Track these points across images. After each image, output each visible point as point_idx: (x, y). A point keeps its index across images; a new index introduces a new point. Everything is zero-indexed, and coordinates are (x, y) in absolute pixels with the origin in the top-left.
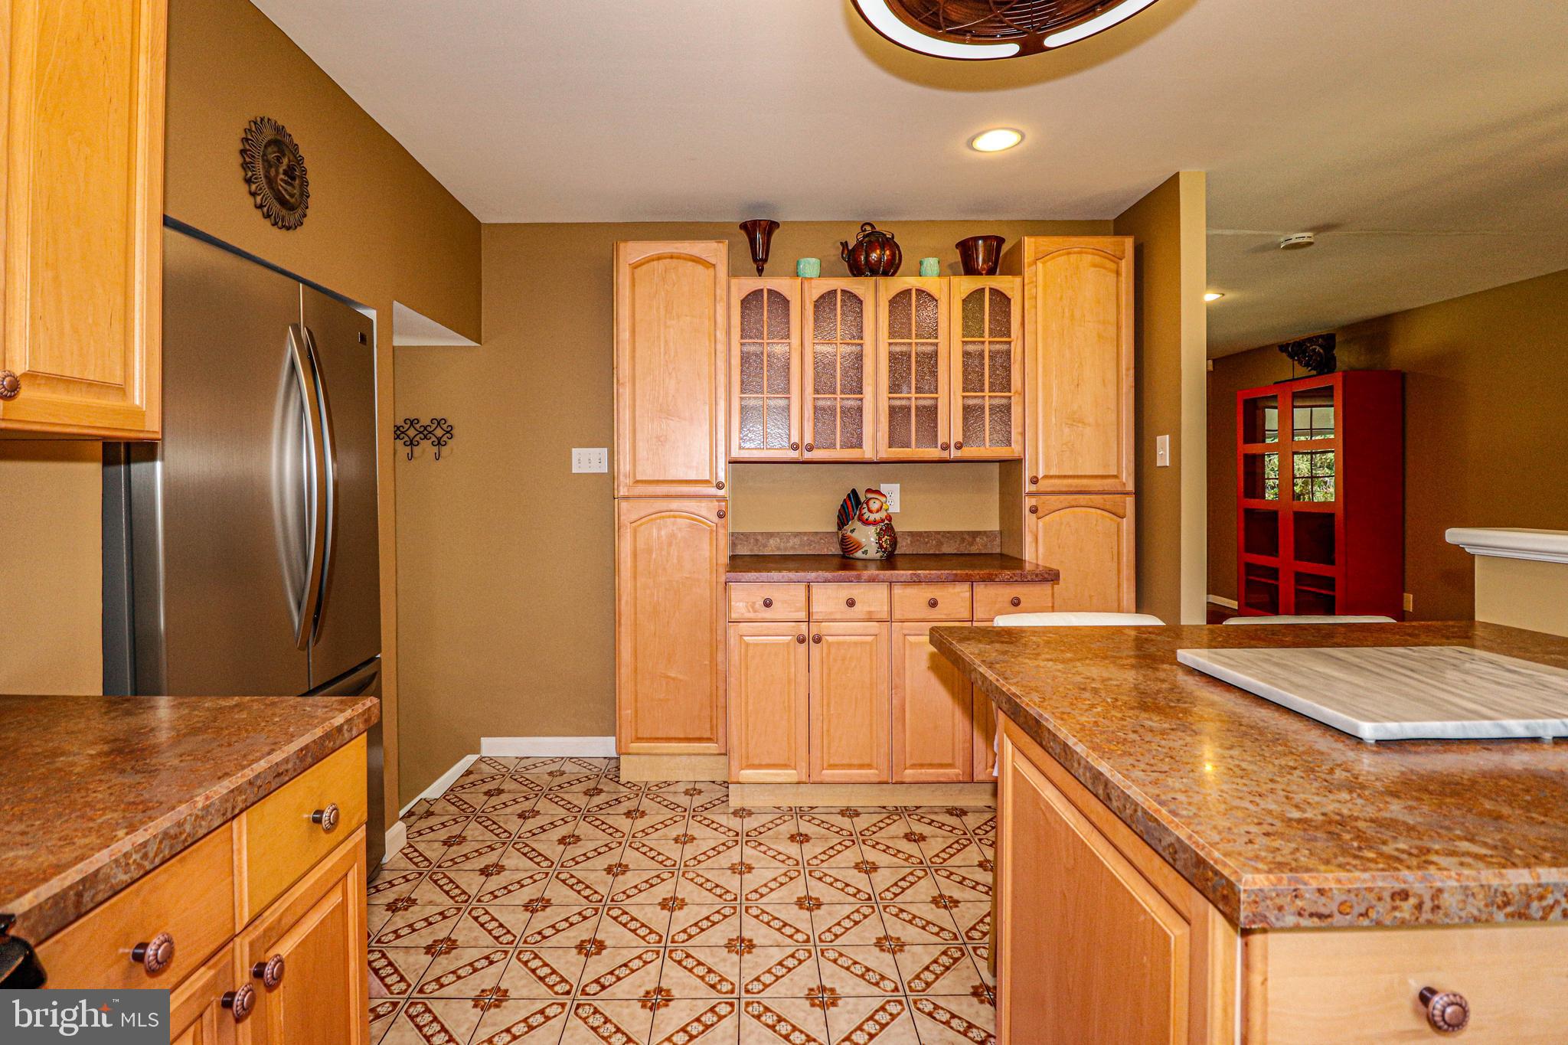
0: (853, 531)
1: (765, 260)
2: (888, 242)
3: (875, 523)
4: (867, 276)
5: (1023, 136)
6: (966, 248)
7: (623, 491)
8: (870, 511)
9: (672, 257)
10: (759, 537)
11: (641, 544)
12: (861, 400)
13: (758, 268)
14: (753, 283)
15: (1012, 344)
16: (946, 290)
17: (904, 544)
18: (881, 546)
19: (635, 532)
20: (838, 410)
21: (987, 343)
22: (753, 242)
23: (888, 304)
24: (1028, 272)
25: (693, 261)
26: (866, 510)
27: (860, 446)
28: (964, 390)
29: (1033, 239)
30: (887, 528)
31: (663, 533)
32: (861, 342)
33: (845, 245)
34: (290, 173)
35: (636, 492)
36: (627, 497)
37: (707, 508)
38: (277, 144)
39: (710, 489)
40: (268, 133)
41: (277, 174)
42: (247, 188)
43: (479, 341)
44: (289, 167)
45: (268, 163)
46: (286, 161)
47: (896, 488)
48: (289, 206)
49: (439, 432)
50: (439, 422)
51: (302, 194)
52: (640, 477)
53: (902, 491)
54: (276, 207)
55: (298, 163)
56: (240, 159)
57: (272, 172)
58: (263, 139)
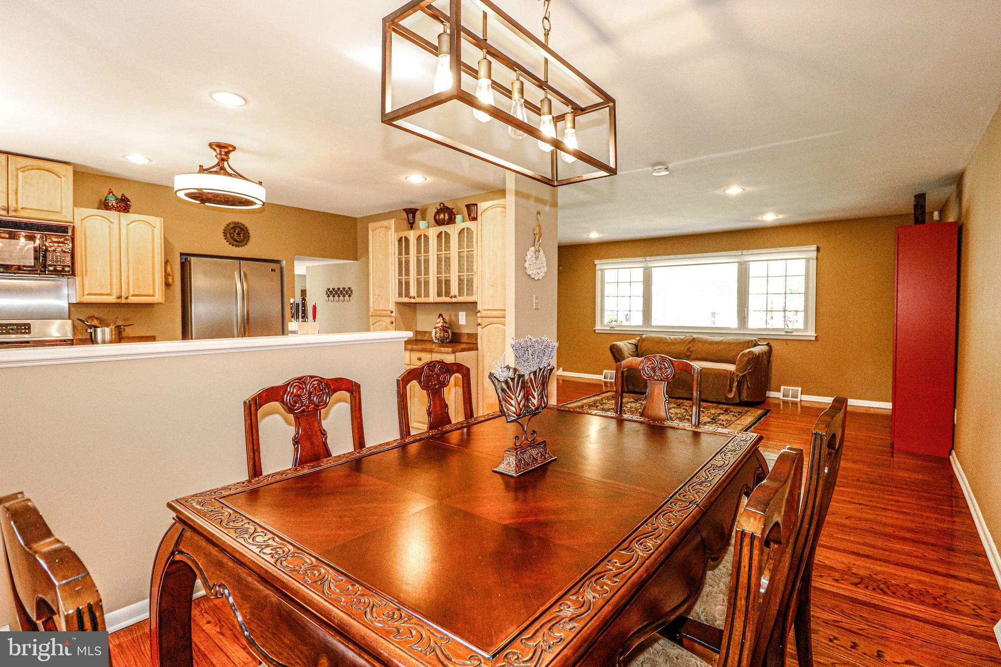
1: (413, 223)
3: (436, 328)
6: (468, 209)
7: (370, 314)
9: (381, 228)
10: (423, 333)
12: (429, 278)
13: (411, 226)
14: (400, 235)
15: (474, 251)
16: (453, 230)
17: (465, 338)
20: (423, 282)
21: (466, 251)
22: (408, 217)
23: (436, 237)
24: (479, 219)
25: (386, 228)
28: (459, 272)
29: (480, 203)
30: (443, 330)
31: (379, 329)
32: (429, 254)
34: (239, 234)
35: (374, 314)
36: (372, 316)
37: (389, 320)
38: (234, 228)
39: (389, 313)
40: (232, 226)
41: (234, 235)
42: (225, 241)
43: (356, 259)
44: (238, 232)
45: (230, 234)
46: (237, 231)
47: (464, 313)
48: (240, 242)
49: (350, 292)
50: (349, 288)
51: (244, 237)
52: (376, 309)
53: (467, 315)
54: (235, 243)
55: (243, 230)
56: (223, 234)
57: (232, 235)
58: (229, 228)
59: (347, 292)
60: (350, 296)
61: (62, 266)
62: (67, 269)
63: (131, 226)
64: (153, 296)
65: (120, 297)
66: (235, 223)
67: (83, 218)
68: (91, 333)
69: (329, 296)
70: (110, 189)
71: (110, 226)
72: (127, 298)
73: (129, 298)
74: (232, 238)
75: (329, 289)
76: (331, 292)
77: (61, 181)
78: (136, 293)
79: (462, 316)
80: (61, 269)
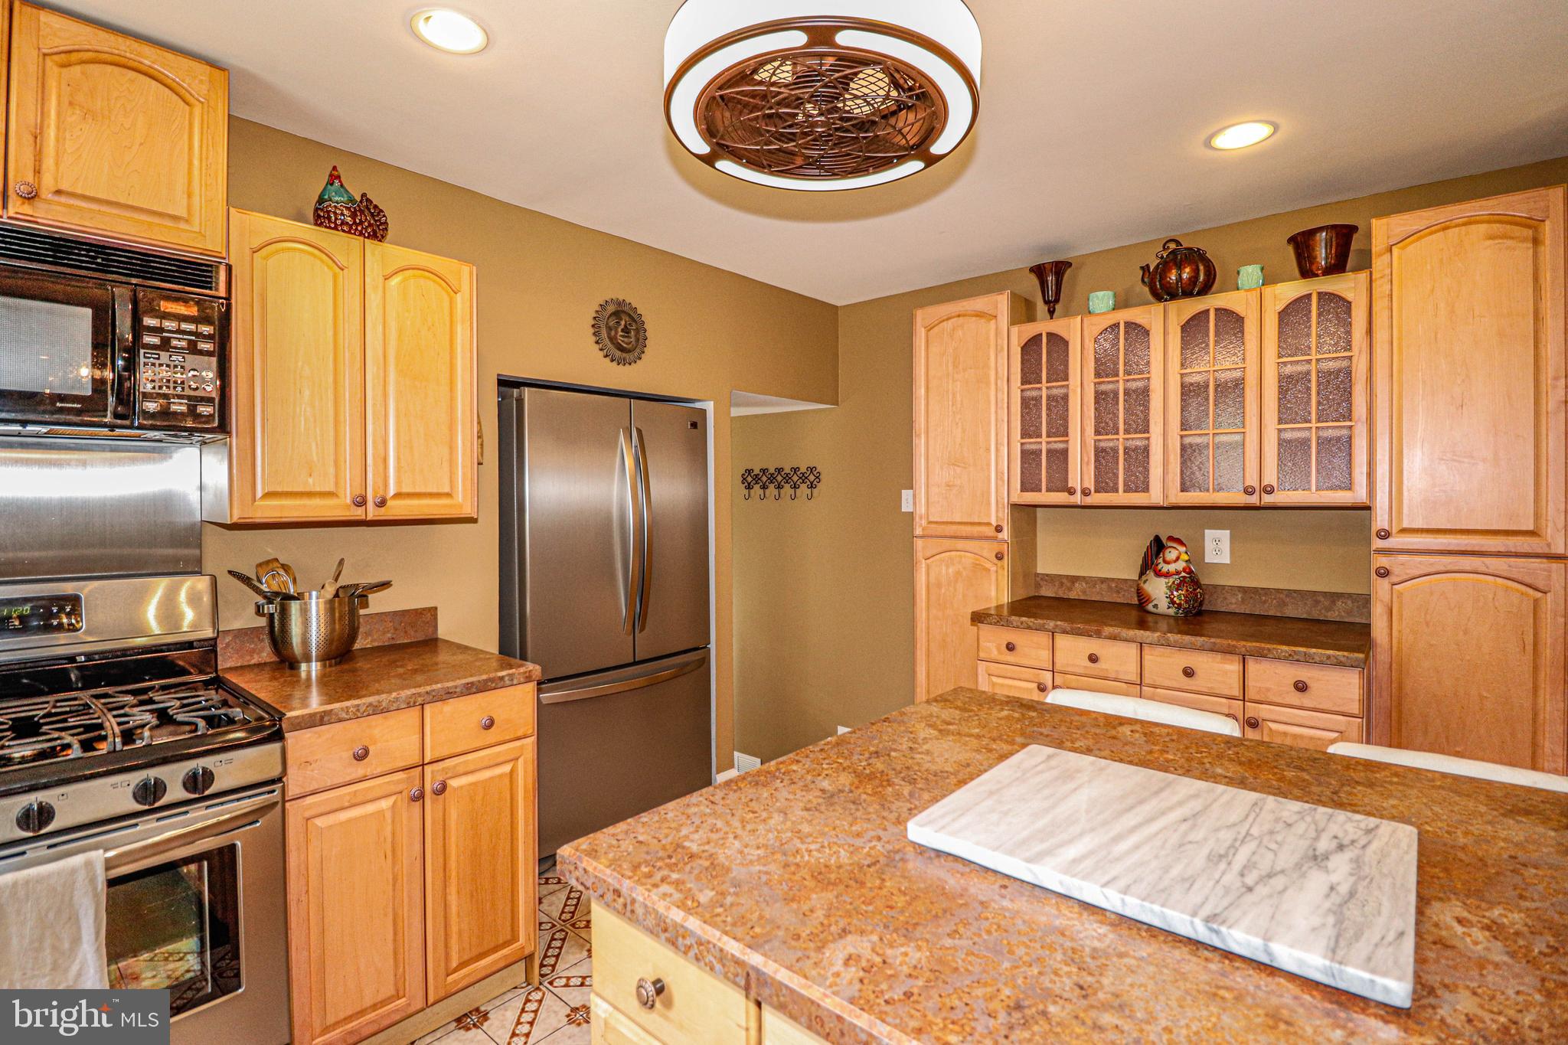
0: (1145, 582)
1: (1057, 301)
2: (1195, 257)
3: (1167, 575)
4: (1166, 300)
5: (1276, 127)
6: (1302, 244)
7: (918, 531)
8: (1165, 562)
9: (959, 316)
10: (1064, 581)
11: (932, 580)
12: (1148, 439)
13: (1049, 310)
14: (1030, 330)
15: (1354, 360)
16: (1255, 305)
17: (1234, 601)
18: (1172, 602)
19: (928, 567)
20: (1121, 452)
21: (1314, 362)
22: (1043, 284)
23: (1179, 328)
24: (1379, 264)
25: (977, 316)
26: (1161, 560)
27: (1146, 489)
28: (1280, 421)
29: (1384, 221)
30: (1190, 580)
31: (951, 570)
32: (1147, 376)
33: (1145, 269)
34: (626, 330)
35: (929, 532)
36: (922, 537)
37: (988, 550)
38: (616, 314)
39: (990, 531)
40: (611, 308)
41: (616, 333)
42: (597, 347)
43: (836, 403)
44: (625, 326)
45: (609, 329)
46: (623, 323)
47: (1225, 535)
48: (627, 351)
49: (812, 478)
50: (812, 469)
51: (637, 340)
52: (932, 519)
53: (1233, 539)
54: (618, 353)
55: (634, 321)
56: (592, 331)
57: (613, 333)
58: (607, 314)
59: (804, 478)
60: (812, 486)
61: (189, 398)
62: (204, 410)
63: (395, 281)
64: (448, 495)
65: (361, 502)
66: (619, 303)
67: (255, 244)
68: (271, 616)
69: (749, 487)
70: (335, 168)
71: (335, 276)
72: (382, 503)
73: (389, 503)
74: (612, 339)
75: (749, 471)
76: (757, 478)
77: (191, 114)
78: (405, 490)
79: (1217, 541)
80: (184, 408)
